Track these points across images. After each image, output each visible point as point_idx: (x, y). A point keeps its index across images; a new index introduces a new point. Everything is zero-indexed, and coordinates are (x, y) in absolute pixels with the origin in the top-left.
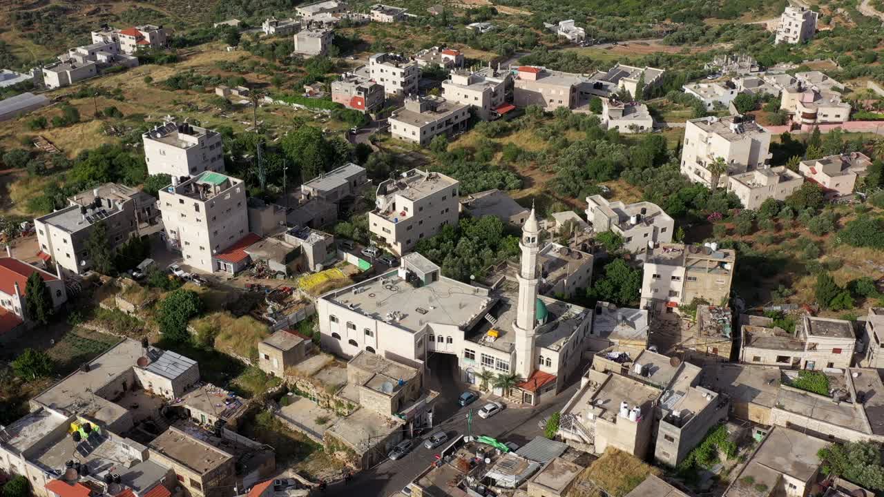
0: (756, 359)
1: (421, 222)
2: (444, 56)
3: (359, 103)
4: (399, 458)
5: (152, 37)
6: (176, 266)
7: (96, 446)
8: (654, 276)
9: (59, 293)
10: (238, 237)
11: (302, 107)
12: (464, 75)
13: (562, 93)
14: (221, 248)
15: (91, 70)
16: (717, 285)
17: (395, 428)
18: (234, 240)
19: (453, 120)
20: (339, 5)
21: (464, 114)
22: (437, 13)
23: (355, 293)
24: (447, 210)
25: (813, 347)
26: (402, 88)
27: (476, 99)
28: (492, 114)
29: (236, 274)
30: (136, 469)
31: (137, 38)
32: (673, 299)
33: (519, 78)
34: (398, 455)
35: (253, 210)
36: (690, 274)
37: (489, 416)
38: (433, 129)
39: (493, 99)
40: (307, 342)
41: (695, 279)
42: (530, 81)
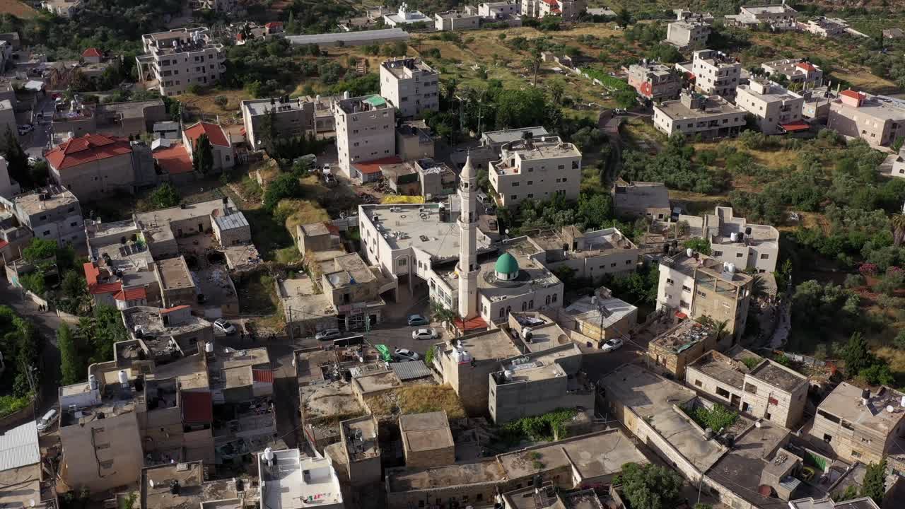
0: (698, 383)
1: (530, 183)
2: (798, 68)
3: (648, 90)
4: (321, 339)
5: (565, 8)
6: (327, 165)
7: (135, 252)
8: (669, 280)
9: (228, 158)
10: (381, 155)
11: (601, 83)
12: (762, 83)
13: (876, 126)
14: (359, 160)
15: (474, 22)
16: (723, 307)
17: (329, 315)
18: (375, 157)
19: (720, 122)
20: (786, 11)
21: (736, 119)
22: (891, 37)
23: (392, 211)
24: (565, 180)
25: (751, 389)
26: (714, 87)
27: (761, 108)
28: (780, 129)
29: (364, 183)
30: (140, 274)
31: (551, 7)
32: (684, 311)
33: (840, 102)
34: (322, 336)
35: (401, 137)
36: (700, 288)
37: (419, 339)
38: (690, 125)
39: (783, 114)
40: (333, 237)
41: (704, 295)
42: (850, 107)
